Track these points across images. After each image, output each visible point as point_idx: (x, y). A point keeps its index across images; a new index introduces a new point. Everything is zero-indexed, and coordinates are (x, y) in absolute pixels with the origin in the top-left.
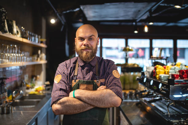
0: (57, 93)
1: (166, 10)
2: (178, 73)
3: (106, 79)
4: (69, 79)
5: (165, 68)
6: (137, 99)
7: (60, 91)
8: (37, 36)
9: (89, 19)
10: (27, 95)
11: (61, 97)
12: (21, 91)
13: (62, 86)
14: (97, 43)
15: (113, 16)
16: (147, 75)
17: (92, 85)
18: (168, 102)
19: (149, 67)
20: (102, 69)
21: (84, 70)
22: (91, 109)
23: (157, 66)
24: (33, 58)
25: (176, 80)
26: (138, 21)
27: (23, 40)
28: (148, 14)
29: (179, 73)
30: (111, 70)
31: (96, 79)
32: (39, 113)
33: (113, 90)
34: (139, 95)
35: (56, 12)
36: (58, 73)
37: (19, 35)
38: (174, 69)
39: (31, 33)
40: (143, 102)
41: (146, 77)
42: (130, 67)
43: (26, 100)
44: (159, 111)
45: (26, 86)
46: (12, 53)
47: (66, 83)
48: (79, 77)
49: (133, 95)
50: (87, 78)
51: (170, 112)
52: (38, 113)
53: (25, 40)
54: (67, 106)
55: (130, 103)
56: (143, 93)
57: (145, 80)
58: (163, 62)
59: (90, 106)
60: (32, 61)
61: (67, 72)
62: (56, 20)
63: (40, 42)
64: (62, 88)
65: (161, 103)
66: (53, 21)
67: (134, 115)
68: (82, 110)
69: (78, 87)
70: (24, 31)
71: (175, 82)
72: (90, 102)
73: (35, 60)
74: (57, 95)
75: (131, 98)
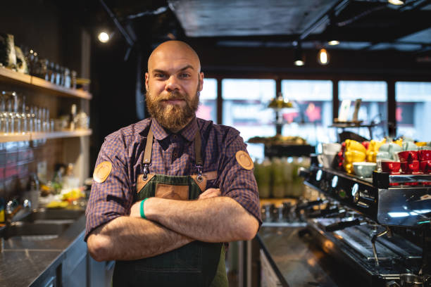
0: (100, 208)
1: (369, 12)
2: (398, 158)
3: (220, 172)
4: (129, 172)
5: (366, 147)
6: (301, 221)
7: (108, 200)
8: (67, 72)
9: (189, 34)
10: (42, 210)
11: (110, 217)
12: (26, 202)
13: (114, 190)
14: (199, 85)
15: (247, 27)
16: (324, 163)
17: (187, 188)
18: (373, 228)
19: (329, 145)
20: (209, 147)
21: (167, 150)
22: (184, 247)
23: (348, 141)
24: (58, 122)
25: (393, 176)
26: (303, 37)
27: (31, 80)
28: (326, 20)
29: (400, 159)
30: (233, 151)
31: (197, 173)
32: (65, 253)
33: (237, 198)
34: (306, 211)
35: (112, 15)
36: (104, 157)
37: (24, 69)
38: (388, 150)
39: (52, 65)
40: (314, 229)
41: (322, 168)
42: (286, 144)
43: (38, 222)
44: (352, 250)
45: (40, 189)
46: (6, 110)
47: (122, 182)
48: (155, 167)
49: (293, 210)
50: (174, 170)
51: (378, 254)
52: (62, 253)
53: (37, 82)
54: (124, 238)
55: (285, 229)
56: (316, 207)
57: (319, 175)
58: (363, 132)
59: (182, 239)
60: (55, 130)
61: (126, 155)
62: (112, 34)
63: (75, 86)
64: (114, 194)
65: (358, 231)
66: (104, 37)
67: (292, 261)
68: (161, 248)
69: (151, 192)
70: (37, 60)
71: (390, 180)
72: (181, 228)
73: (63, 128)
74: (99, 212)
75: (287, 219)
